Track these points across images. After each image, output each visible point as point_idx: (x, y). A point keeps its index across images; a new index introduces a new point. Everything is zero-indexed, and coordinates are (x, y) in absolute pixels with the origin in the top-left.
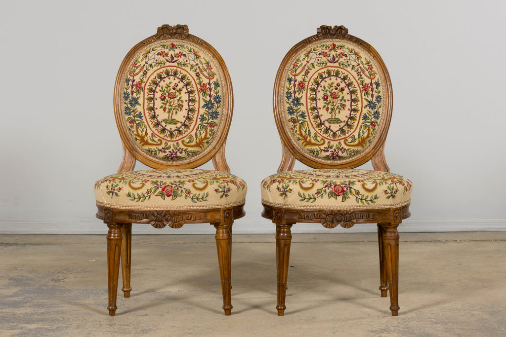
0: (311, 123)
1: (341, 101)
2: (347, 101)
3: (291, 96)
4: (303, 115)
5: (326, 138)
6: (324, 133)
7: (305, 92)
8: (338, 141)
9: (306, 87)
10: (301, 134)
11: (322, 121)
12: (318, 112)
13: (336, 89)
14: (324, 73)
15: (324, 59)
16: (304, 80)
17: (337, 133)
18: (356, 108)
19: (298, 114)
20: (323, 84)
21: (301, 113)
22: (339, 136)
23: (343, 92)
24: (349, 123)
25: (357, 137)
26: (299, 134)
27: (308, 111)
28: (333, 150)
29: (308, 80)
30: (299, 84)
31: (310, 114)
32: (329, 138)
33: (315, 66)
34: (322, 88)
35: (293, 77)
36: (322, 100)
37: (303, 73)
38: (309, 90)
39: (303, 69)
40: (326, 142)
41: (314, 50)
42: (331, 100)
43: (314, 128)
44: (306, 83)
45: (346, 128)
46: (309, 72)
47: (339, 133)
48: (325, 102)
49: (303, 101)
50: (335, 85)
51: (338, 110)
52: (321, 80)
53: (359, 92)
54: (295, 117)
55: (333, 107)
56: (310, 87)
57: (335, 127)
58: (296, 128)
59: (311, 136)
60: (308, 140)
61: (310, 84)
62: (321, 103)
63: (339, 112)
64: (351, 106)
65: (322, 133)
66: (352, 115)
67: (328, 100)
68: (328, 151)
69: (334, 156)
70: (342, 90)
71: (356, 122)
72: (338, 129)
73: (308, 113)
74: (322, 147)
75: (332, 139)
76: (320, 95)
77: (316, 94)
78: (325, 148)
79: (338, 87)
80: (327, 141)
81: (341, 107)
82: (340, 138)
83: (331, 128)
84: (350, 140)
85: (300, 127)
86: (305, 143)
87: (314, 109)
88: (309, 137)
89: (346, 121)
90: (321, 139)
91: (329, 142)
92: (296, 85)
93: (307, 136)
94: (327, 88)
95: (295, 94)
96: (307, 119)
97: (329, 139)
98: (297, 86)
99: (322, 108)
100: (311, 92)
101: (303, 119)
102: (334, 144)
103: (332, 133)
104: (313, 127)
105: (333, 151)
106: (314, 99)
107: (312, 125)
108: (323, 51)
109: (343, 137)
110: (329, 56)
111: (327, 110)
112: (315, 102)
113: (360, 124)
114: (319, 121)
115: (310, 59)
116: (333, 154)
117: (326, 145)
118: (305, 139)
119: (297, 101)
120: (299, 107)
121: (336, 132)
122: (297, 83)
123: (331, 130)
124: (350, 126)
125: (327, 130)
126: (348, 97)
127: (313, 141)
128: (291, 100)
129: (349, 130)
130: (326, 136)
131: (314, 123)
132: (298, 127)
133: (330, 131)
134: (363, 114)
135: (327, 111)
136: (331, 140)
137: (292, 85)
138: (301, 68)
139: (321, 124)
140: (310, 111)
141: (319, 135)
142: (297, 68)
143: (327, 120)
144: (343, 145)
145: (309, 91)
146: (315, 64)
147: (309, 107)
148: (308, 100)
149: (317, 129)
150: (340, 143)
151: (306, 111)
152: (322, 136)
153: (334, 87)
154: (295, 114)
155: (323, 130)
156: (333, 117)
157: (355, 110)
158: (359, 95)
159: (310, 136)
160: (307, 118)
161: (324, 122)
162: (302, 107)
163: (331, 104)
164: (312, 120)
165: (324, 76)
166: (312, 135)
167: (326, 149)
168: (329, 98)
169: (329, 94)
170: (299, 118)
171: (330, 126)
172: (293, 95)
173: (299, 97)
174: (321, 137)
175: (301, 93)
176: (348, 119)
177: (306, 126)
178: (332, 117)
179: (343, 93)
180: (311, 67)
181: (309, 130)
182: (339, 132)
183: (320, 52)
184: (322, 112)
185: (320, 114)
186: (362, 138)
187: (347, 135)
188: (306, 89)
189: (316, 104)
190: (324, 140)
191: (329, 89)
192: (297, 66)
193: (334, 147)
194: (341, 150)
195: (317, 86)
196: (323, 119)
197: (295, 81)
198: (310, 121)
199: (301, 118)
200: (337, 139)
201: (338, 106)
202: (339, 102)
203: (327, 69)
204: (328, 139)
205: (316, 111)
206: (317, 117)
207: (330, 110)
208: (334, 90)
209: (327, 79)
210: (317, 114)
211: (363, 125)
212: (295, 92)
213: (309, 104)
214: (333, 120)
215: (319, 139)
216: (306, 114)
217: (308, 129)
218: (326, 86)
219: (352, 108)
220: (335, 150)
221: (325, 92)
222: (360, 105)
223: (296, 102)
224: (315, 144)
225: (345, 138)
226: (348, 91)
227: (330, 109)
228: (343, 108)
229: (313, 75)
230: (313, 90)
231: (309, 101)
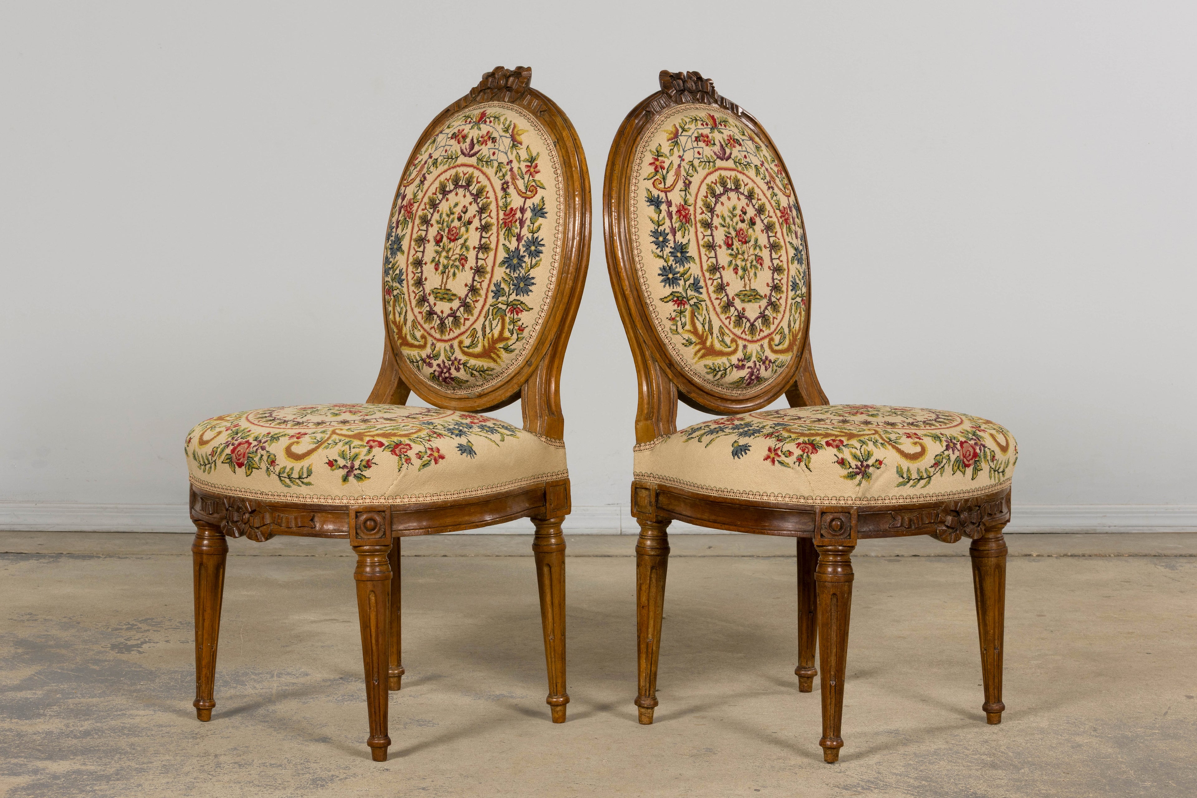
0: (712, 304)
1: (755, 249)
2: (763, 249)
3: (665, 241)
4: (696, 286)
5: (740, 338)
6: (735, 326)
7: (692, 230)
8: (759, 343)
9: (692, 217)
10: (695, 332)
11: (730, 297)
12: (721, 278)
13: (743, 221)
14: (715, 184)
15: (708, 151)
16: (686, 202)
17: (756, 323)
18: (780, 264)
19: (688, 283)
20: (719, 209)
21: (691, 281)
22: (761, 330)
23: (755, 227)
24: (773, 299)
25: (786, 331)
26: (689, 331)
27: (704, 275)
28: (751, 364)
29: (693, 202)
30: (679, 211)
31: (709, 282)
32: (743, 336)
33: (698, 169)
34: (720, 220)
35: (662, 195)
36: (724, 247)
37: (680, 185)
38: (699, 225)
39: (678, 174)
40: (741, 348)
41: (684, 130)
42: (739, 247)
43: (718, 315)
44: (691, 209)
45: (769, 312)
46: (690, 182)
47: (759, 324)
48: (730, 251)
49: (692, 251)
50: (738, 212)
51: (753, 271)
52: (714, 200)
53: (777, 226)
54: (680, 289)
55: (744, 263)
56: (699, 217)
57: (752, 311)
58: (685, 316)
59: (715, 335)
60: (708, 344)
61: (699, 211)
62: (723, 256)
63: (755, 274)
64: (772, 259)
65: (731, 326)
66: (776, 281)
67: (734, 247)
68: (743, 367)
69: (753, 377)
70: (752, 223)
71: (784, 296)
72: (758, 315)
73: (705, 281)
74: (734, 359)
75: (749, 338)
76: (720, 236)
77: (712, 235)
78: (739, 360)
79: (745, 218)
80: (741, 343)
81: (757, 261)
82: (762, 335)
83: (747, 314)
84: (777, 338)
85: (693, 315)
86: (702, 351)
87: (714, 269)
88: (710, 337)
89: (768, 295)
90: (733, 341)
91: (745, 347)
92: (674, 213)
93: (707, 335)
94: (728, 220)
95: (674, 236)
96: (704, 296)
97: (745, 340)
98: (674, 217)
99: (726, 266)
100: (702, 230)
101: (697, 295)
102: (753, 349)
103: (748, 324)
104: (717, 313)
105: (752, 366)
106: (711, 246)
107: (715, 309)
108: (700, 131)
109: (766, 332)
110: (714, 144)
111: (736, 270)
112: (712, 254)
113: (790, 301)
114: (725, 299)
115: (684, 151)
116: (752, 374)
117: (740, 354)
118: (703, 342)
119: (682, 253)
120: (687, 266)
121: (755, 321)
122: (674, 209)
123: (746, 318)
124: (774, 306)
125: (740, 317)
126: (763, 240)
127: (718, 346)
128: (667, 250)
129: (775, 315)
130: (738, 331)
131: (716, 303)
132: (688, 314)
133: (745, 320)
134: (791, 279)
135: (736, 273)
136: (748, 341)
137: (664, 214)
138: (672, 173)
139: (729, 304)
140: (707, 275)
141: (727, 331)
142: (665, 172)
143: (737, 295)
144: (768, 353)
145: (700, 229)
146: (696, 163)
147: (705, 267)
148: (701, 248)
149: (723, 317)
150: (762, 346)
151: (700, 274)
152: (733, 333)
153: (737, 219)
154: (682, 282)
155: (733, 318)
156: (748, 288)
157: (778, 270)
158: (779, 235)
159: (712, 334)
160: (703, 291)
161: (733, 299)
162: (692, 265)
163: (740, 256)
164: (713, 296)
165: (718, 192)
166: (716, 331)
167: (740, 364)
168: (736, 244)
169: (733, 234)
170: (689, 292)
171: (744, 309)
172: (670, 237)
173: (685, 241)
174: (732, 336)
175: (687, 232)
176: (771, 290)
177: (705, 312)
178: (745, 287)
179: (754, 230)
180: (691, 171)
181: (710, 321)
182: (760, 320)
183: (696, 135)
184: (728, 275)
185: (725, 282)
186: (793, 333)
187: (773, 327)
188: (693, 222)
189: (716, 257)
190: (736, 342)
191: (731, 223)
192: (662, 168)
193: (754, 358)
194: (764, 363)
195: (709, 214)
196: (731, 291)
197: (669, 204)
198: (710, 298)
199: (693, 293)
200: (757, 337)
201: (752, 262)
202: (752, 251)
203: (717, 174)
204: (742, 339)
205: (718, 275)
206: (721, 288)
207: (740, 272)
208: (741, 225)
209: (724, 199)
210: (719, 281)
211: (794, 301)
212: (674, 231)
213: (704, 258)
214: (749, 293)
215: (728, 340)
216: (702, 283)
217: (707, 319)
218: (725, 216)
219: (773, 264)
220: (755, 365)
221: (726, 229)
222: (783, 258)
223: (679, 255)
224: (721, 354)
225: (770, 334)
226: (762, 225)
227: (739, 268)
228: (761, 264)
229: (699, 190)
230: (707, 225)
231: (703, 250)
